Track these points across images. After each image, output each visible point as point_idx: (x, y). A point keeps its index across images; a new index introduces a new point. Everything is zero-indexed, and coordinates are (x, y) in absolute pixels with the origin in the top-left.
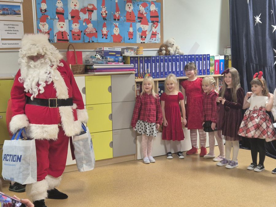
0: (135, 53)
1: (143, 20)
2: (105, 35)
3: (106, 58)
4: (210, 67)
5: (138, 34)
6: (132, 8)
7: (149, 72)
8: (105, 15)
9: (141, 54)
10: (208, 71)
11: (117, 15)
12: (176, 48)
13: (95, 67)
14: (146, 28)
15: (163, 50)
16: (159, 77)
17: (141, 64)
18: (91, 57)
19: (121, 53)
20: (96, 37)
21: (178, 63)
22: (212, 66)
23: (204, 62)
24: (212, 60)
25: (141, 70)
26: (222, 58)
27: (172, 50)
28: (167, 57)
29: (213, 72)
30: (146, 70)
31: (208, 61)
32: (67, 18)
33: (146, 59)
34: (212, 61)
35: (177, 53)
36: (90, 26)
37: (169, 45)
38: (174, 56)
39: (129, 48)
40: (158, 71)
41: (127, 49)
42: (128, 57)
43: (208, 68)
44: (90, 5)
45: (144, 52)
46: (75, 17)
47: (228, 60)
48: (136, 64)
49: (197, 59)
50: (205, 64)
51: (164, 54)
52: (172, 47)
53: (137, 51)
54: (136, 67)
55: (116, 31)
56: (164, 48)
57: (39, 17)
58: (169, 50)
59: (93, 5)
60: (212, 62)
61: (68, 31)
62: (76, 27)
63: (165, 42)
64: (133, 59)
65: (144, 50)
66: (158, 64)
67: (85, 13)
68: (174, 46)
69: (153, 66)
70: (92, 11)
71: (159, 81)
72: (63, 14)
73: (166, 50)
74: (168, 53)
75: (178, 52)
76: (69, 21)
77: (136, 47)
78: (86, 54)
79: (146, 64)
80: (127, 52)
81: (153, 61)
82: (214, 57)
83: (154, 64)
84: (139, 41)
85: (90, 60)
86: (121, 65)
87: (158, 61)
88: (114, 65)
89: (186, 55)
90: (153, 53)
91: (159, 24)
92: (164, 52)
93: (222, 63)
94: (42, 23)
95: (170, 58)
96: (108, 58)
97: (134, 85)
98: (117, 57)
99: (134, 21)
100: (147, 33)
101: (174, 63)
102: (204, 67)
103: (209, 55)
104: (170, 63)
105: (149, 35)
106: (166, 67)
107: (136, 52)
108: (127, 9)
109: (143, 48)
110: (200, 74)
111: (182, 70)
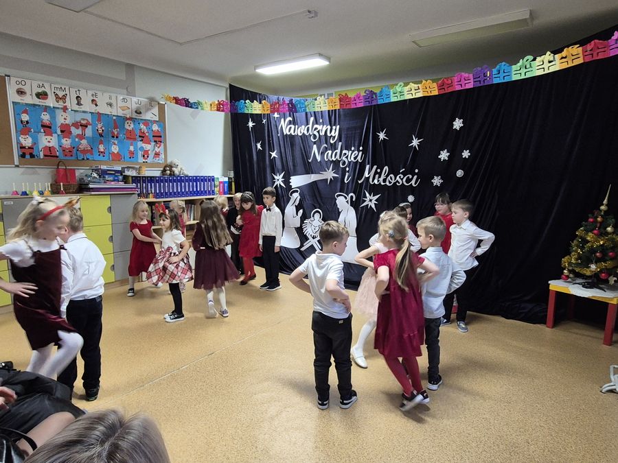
0: (137, 173)
1: (144, 139)
2: (102, 152)
3: (104, 177)
5: (140, 153)
6: (132, 126)
8: (101, 132)
9: (143, 173)
10: (213, 191)
11: (116, 133)
12: (181, 169)
13: (91, 186)
14: (148, 147)
16: (163, 198)
17: (144, 185)
18: (86, 176)
19: (121, 172)
20: (92, 154)
21: (183, 184)
22: (217, 187)
23: (209, 183)
24: (217, 181)
26: (226, 179)
27: (176, 171)
28: (172, 177)
29: (217, 192)
31: (213, 182)
32: (56, 133)
33: (149, 179)
35: (181, 174)
36: (84, 142)
37: (173, 166)
38: (178, 176)
39: (130, 167)
40: (162, 192)
41: (128, 168)
42: (129, 176)
43: (213, 189)
44: (84, 119)
45: (147, 172)
46: (65, 131)
47: (232, 181)
48: (139, 184)
49: (202, 180)
50: (210, 185)
51: (168, 175)
52: (176, 168)
53: (139, 170)
54: (139, 187)
55: (115, 149)
56: (168, 169)
57: (19, 130)
58: (173, 171)
59: (87, 120)
60: (217, 183)
61: (57, 147)
62: (66, 142)
63: (169, 162)
64: (135, 179)
65: (146, 170)
66: (162, 184)
67: (78, 128)
68: (178, 166)
69: (157, 186)
70: (86, 126)
71: (164, 202)
72: (50, 127)
73: (171, 170)
74: (172, 174)
75: (182, 172)
76: (58, 135)
77: (137, 166)
78: (80, 172)
79: (149, 184)
80: (128, 171)
81: (157, 181)
82: (218, 178)
83: (157, 184)
84: (141, 160)
85: (85, 178)
86: (121, 185)
87: (162, 181)
88: (113, 185)
89: (191, 176)
90: (157, 173)
91: (162, 144)
92: (168, 172)
93: (226, 185)
94: (24, 136)
95: (175, 178)
96: (107, 176)
98: (117, 176)
99: (135, 139)
100: (149, 152)
101: (179, 183)
102: (209, 188)
103: (214, 176)
105: (151, 154)
108: (127, 126)
109: (146, 168)
110: (206, 194)
111: (187, 191)
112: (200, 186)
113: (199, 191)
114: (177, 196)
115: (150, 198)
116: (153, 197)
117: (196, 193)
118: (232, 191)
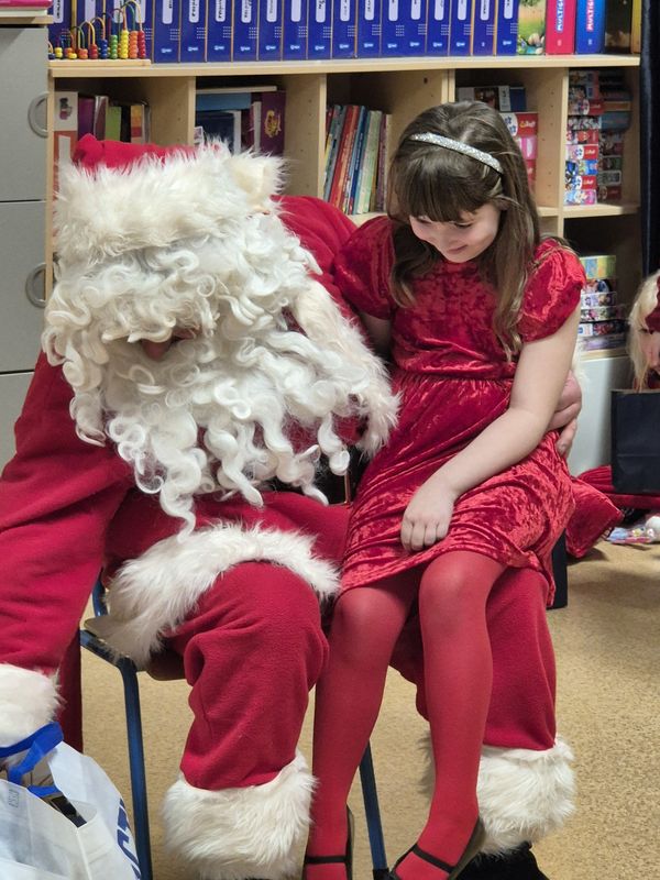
4: (521, 8)
16: (198, 58)
25: (90, 5)
29: (534, 37)
30: (117, 5)
40: (194, 19)
97: (43, 101)
110: (458, 44)
111: (345, 17)
113: (422, 20)
114: (278, 47)
115: (119, 58)
116: (136, 50)
117: (400, 31)
118: (629, 29)
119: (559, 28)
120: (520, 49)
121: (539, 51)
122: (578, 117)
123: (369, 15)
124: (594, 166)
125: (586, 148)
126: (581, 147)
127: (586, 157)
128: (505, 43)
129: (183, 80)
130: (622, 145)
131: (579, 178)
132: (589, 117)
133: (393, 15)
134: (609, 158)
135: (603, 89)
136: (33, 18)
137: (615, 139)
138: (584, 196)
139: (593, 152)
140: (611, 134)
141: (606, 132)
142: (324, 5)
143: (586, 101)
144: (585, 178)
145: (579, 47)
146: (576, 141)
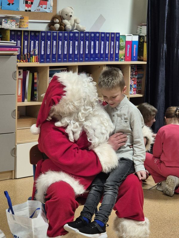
0: (18, 25)
4: (120, 51)
7: (37, 53)
9: (25, 26)
10: (117, 55)
12: (75, 21)
15: (56, 23)
16: (49, 62)
17: (26, 42)
21: (77, 43)
22: (122, 49)
23: (112, 43)
24: (123, 41)
25: (26, 50)
26: (136, 38)
27: (69, 24)
28: (62, 33)
29: (123, 57)
30: (32, 50)
31: (117, 42)
33: (33, 34)
34: (123, 43)
35: (75, 28)
37: (65, 16)
38: (71, 32)
39: (9, 18)
40: (48, 53)
41: (7, 18)
42: (7, 30)
43: (117, 52)
45: (29, 24)
47: (144, 42)
48: (19, 42)
49: (103, 39)
50: (114, 46)
51: (57, 29)
52: (69, 20)
53: (20, 22)
56: (57, 21)
58: (65, 24)
63: (59, 12)
64: (15, 33)
65: (30, 22)
66: (49, 42)
68: (72, 18)
69: (43, 45)
71: (51, 67)
73: (61, 23)
74: (63, 28)
75: (77, 26)
77: (18, 17)
79: (32, 42)
80: (6, 23)
81: (43, 39)
82: (124, 36)
83: (43, 42)
84: (23, 8)
87: (49, 38)
89: (88, 33)
90: (43, 27)
92: (57, 26)
93: (135, 47)
95: (66, 34)
97: (15, 72)
101: (71, 42)
102: (112, 50)
103: (119, 33)
104: (66, 42)
106: (60, 47)
107: (18, 23)
109: (29, 19)
110: (106, 59)
111: (81, 53)
112: (100, 47)
113: (98, 53)
114: (67, 60)
115: (32, 62)
116: (36, 60)
117: (94, 56)
118: (143, 56)
119: (128, 55)
120: (119, 60)
121: (123, 60)
122: (132, 75)
123: (87, 52)
124: (136, 86)
125: (134, 82)
126: (133, 82)
127: (134, 84)
128: (116, 58)
129: (46, 67)
130: (141, 81)
131: (132, 88)
132: (135, 75)
133: (92, 52)
134: (139, 84)
135: (137, 69)
136: (14, 53)
137: (140, 80)
138: (134, 93)
139: (135, 83)
140: (139, 79)
141: (138, 78)
142: (77, 50)
143: (134, 72)
144: (134, 88)
145: (132, 60)
146: (132, 80)
